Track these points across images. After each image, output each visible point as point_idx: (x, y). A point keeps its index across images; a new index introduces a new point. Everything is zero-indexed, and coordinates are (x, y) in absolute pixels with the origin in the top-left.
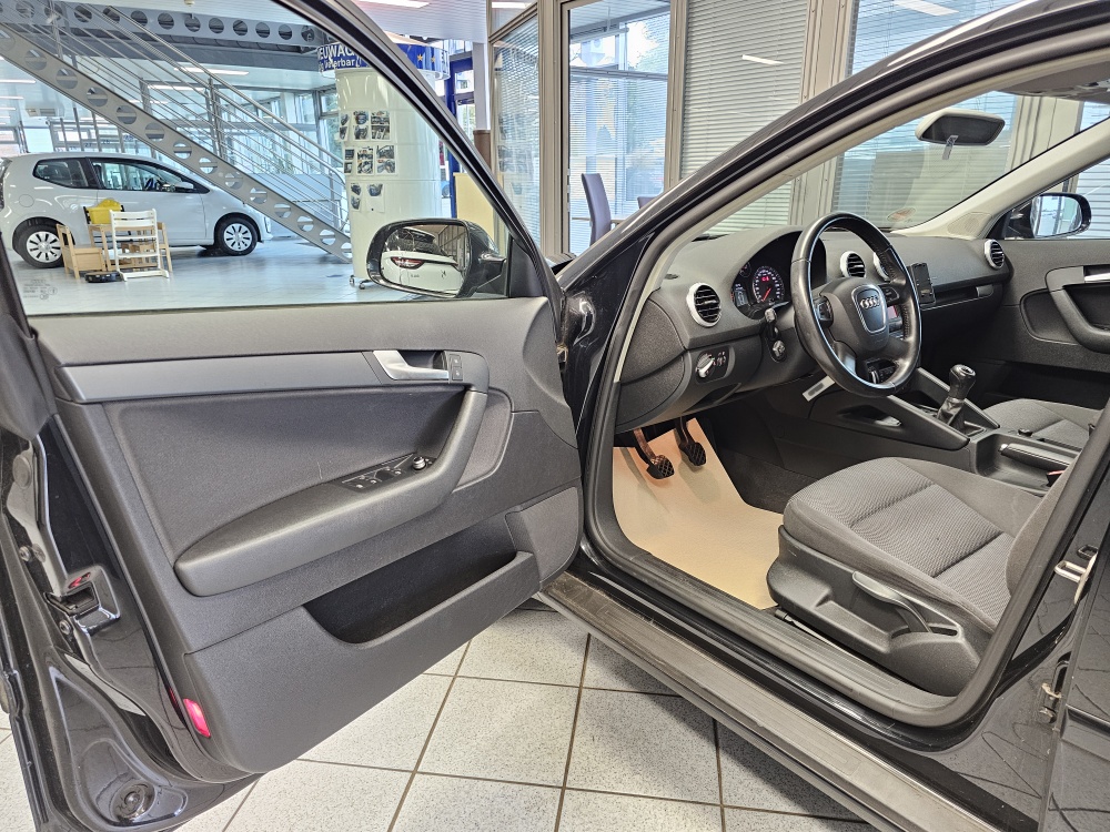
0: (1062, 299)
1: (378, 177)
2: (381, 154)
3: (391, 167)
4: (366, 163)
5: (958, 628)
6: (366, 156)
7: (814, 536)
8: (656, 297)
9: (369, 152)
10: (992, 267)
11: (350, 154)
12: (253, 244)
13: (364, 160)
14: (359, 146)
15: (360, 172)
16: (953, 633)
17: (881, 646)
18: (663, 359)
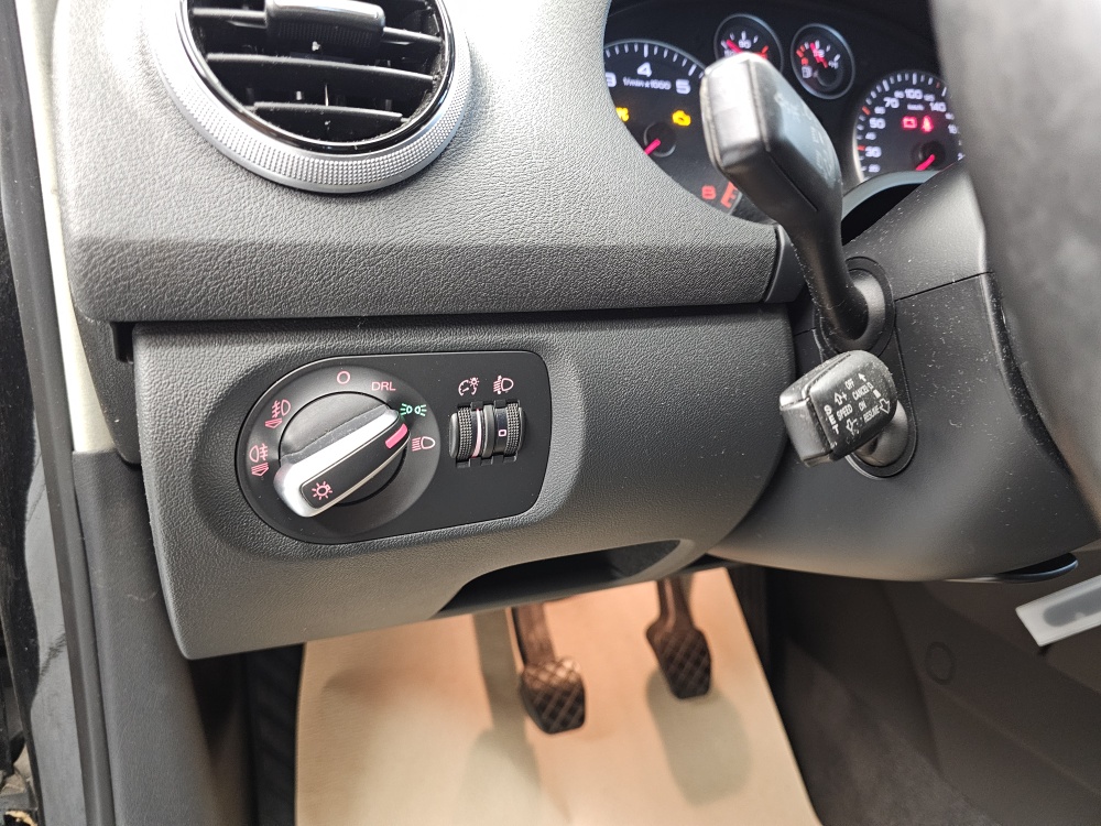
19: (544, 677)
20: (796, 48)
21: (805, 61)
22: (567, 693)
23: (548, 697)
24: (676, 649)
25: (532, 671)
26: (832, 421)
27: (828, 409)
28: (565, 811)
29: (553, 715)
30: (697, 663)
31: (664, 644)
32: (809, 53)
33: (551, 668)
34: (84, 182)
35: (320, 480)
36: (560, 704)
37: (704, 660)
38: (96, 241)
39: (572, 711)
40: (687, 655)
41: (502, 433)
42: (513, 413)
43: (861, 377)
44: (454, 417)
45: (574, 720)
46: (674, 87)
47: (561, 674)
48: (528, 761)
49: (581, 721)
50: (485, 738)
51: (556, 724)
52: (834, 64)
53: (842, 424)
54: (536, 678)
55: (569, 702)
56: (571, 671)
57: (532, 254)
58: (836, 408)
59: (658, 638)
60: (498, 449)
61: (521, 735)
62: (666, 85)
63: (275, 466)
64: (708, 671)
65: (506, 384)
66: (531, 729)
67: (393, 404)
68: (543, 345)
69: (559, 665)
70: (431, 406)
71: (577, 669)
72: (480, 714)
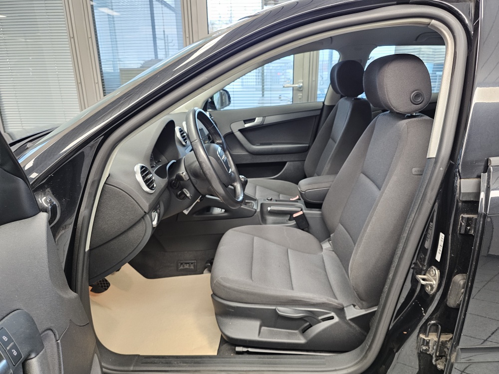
0: (239, 135)
5: (333, 314)
7: (243, 296)
8: (111, 181)
16: (332, 318)
17: (302, 340)
18: (128, 224)
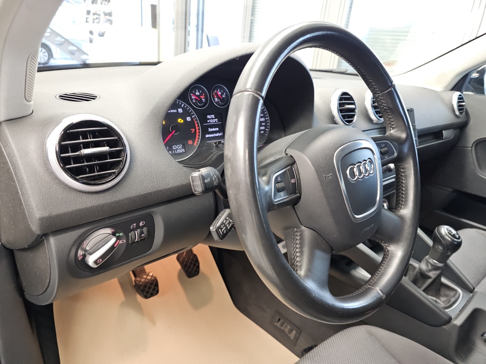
1: (103, 26)
2: (106, 14)
3: (111, 22)
4: (97, 18)
6: (97, 14)
9: (98, 13)
10: (456, 115)
11: (88, 12)
12: (49, 59)
13: (96, 16)
14: (94, 8)
15: (93, 23)
19: (143, 280)
20: (213, 92)
21: (215, 96)
22: (152, 284)
23: (145, 286)
24: (187, 262)
25: (138, 279)
26: (221, 232)
27: (220, 230)
28: (153, 322)
29: (148, 292)
30: (195, 265)
31: (183, 261)
32: (217, 94)
33: (145, 277)
34: (37, 203)
35: (99, 259)
36: (150, 288)
37: (197, 264)
38: (43, 218)
39: (154, 289)
40: (191, 263)
41: (143, 235)
42: (145, 229)
43: (227, 218)
44: (130, 234)
45: (155, 292)
46: (178, 111)
47: (149, 278)
48: (139, 308)
49: (158, 292)
50: (123, 304)
51: (149, 295)
52: (224, 96)
53: (223, 232)
54: (140, 281)
55: (153, 287)
56: (152, 276)
57: (150, 194)
58: (221, 229)
59: (181, 260)
60: (142, 239)
61: (136, 300)
62: (175, 111)
63: (84, 256)
64: (198, 267)
65: (143, 223)
66: (139, 298)
67: (114, 234)
68: (152, 212)
69: (148, 275)
70: (124, 233)
71: (154, 275)
72: (120, 296)
